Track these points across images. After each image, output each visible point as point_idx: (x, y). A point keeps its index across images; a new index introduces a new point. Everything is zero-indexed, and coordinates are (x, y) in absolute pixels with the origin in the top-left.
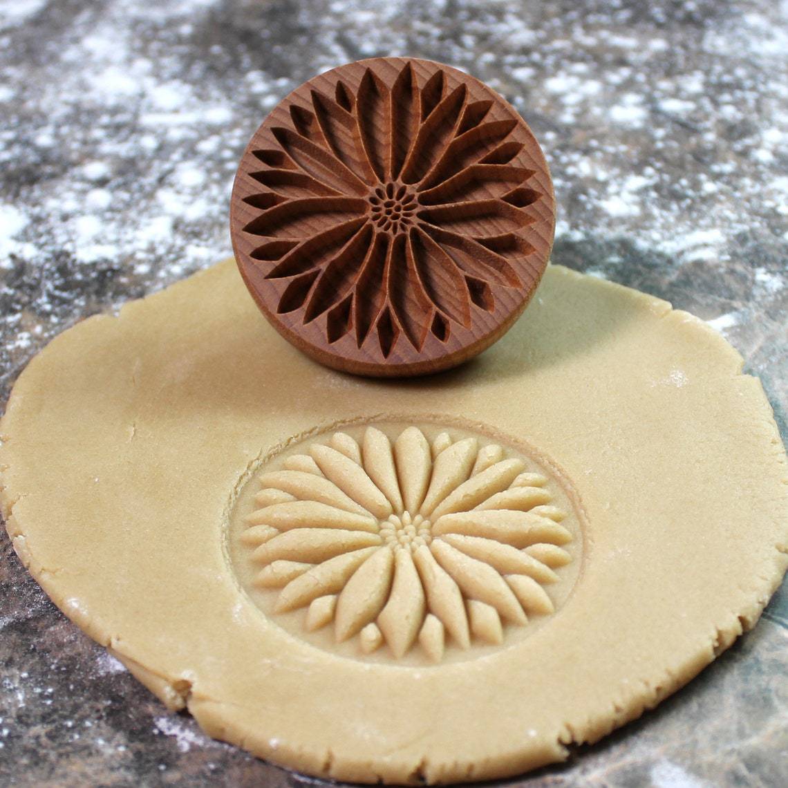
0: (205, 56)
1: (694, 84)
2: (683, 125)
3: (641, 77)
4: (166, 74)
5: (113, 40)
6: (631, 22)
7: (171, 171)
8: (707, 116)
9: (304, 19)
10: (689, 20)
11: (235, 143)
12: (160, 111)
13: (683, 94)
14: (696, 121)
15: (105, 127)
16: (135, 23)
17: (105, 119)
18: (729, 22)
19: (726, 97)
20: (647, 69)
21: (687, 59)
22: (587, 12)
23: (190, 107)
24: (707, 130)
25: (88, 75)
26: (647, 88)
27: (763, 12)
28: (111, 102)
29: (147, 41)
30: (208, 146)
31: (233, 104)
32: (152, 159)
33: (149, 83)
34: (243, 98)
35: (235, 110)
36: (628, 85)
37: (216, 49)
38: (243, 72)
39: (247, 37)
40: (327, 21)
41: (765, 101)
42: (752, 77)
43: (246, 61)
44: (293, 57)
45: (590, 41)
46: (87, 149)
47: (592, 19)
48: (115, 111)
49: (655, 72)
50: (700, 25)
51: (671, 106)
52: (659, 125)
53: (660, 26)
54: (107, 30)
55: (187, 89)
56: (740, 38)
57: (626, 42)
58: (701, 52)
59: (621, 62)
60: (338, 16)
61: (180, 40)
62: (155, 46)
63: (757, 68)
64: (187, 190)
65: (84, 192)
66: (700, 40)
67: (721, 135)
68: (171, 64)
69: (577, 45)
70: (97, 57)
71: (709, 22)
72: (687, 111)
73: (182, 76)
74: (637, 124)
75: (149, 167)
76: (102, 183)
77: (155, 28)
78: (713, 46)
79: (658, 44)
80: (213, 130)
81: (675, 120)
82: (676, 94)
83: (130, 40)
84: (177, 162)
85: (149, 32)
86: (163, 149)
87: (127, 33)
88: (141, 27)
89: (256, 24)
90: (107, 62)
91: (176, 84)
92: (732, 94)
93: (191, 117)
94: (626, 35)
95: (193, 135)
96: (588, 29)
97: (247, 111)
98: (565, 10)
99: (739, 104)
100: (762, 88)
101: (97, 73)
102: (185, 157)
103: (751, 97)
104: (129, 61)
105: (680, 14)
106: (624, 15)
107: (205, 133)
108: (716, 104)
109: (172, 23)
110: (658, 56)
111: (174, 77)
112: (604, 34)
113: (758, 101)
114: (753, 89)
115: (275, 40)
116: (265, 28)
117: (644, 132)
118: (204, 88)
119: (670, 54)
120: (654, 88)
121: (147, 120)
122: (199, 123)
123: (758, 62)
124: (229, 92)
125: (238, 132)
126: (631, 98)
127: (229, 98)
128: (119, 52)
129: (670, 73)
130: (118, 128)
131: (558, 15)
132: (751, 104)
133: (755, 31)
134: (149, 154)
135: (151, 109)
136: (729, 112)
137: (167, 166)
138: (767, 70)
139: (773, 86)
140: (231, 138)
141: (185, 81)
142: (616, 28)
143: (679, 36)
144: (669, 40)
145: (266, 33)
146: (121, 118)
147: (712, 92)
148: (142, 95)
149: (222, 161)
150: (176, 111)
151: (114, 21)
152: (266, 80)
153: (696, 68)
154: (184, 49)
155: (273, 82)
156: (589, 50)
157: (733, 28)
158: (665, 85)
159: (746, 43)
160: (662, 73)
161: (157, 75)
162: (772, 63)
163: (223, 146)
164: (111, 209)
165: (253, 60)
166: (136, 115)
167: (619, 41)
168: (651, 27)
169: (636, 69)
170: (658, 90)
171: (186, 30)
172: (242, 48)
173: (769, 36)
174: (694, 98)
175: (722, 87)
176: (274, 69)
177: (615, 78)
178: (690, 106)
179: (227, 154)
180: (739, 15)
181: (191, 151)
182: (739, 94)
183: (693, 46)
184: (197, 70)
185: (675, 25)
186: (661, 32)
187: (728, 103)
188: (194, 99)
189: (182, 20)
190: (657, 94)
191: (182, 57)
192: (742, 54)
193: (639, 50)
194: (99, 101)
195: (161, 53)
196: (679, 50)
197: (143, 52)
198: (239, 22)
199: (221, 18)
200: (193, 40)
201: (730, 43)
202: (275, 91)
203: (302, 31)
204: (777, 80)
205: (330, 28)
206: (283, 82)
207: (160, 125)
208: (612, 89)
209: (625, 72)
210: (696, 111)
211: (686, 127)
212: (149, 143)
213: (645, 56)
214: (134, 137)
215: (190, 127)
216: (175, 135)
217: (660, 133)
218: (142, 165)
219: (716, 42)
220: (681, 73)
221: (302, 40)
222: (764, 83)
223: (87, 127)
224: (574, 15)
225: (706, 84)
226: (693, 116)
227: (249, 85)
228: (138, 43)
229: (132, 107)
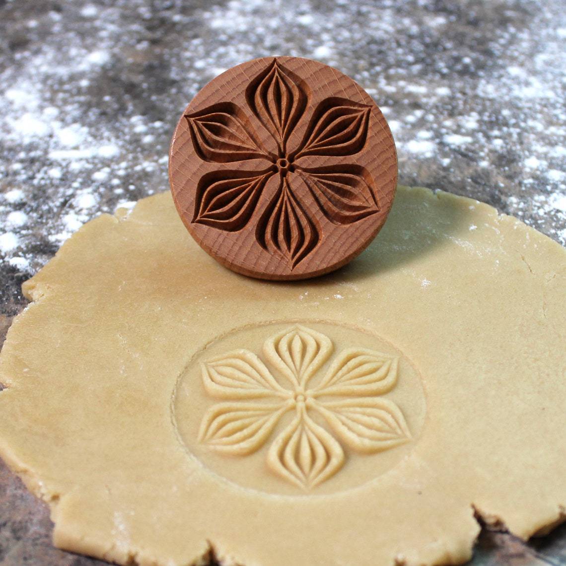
0: (99, 104)
1: (471, 122)
2: (464, 155)
3: (431, 117)
4: (69, 118)
5: (29, 92)
6: (423, 74)
7: (73, 196)
8: (482, 147)
9: (173, 75)
10: (465, 72)
11: (122, 173)
12: (64, 148)
13: (463, 131)
14: (473, 151)
15: (22, 161)
16: (46, 78)
17: (22, 155)
18: (496, 74)
19: (496, 133)
20: (434, 111)
21: (465, 102)
22: (389, 67)
23: (87, 144)
24: (483, 159)
25: (9, 119)
26: (435, 126)
27: (522, 65)
28: (27, 141)
29: (55, 92)
30: (101, 175)
31: (121, 143)
32: (57, 187)
33: (57, 125)
34: (127, 137)
35: (123, 147)
36: (421, 124)
37: (107, 98)
38: (129, 116)
39: (131, 88)
40: (192, 75)
41: (526, 134)
42: (515, 116)
43: (130, 107)
44: (167, 105)
45: (391, 89)
46: (9, 178)
47: (392, 71)
48: (31, 147)
49: (442, 113)
50: (474, 76)
51: (455, 140)
52: (445, 155)
53: (443, 76)
54: (25, 84)
55: (85, 130)
56: (505, 85)
57: (418, 89)
58: (476, 97)
59: (416, 105)
60: (199, 71)
61: (80, 91)
62: (61, 95)
63: (519, 108)
64: (85, 212)
65: (8, 213)
66: (475, 87)
67: (492, 163)
68: (73, 110)
69: (381, 92)
70: (16, 106)
71: (481, 73)
72: (465, 143)
73: (81, 120)
74: (429, 155)
75: (56, 193)
76: (19, 206)
77: (61, 82)
78: (485, 92)
79: (443, 91)
80: (106, 163)
81: (457, 151)
82: (458, 131)
83: (41, 91)
84: (77, 189)
85: (56, 87)
86: (66, 179)
87: (39, 86)
88: (50, 82)
89: (138, 79)
90: (24, 109)
91: (76, 126)
92: (500, 129)
93: (88, 153)
94: (418, 84)
95: (90, 166)
96: (389, 79)
97: (131, 147)
98: (372, 65)
99: (505, 137)
100: (523, 125)
101: (16, 118)
102: (84, 185)
103: (514, 131)
104: (41, 108)
105: (459, 67)
106: (417, 68)
107: (99, 166)
108: (489, 138)
109: (73, 78)
110: (442, 99)
111: (75, 121)
112: (402, 83)
113: (519, 134)
114: (516, 125)
115: (151, 91)
116: (143, 82)
117: (434, 160)
118: (98, 129)
119: (452, 98)
120: (441, 126)
121: (54, 155)
122: (94, 157)
123: (520, 105)
124: (118, 133)
125: (124, 165)
126: (424, 134)
127: (117, 137)
128: (33, 101)
129: (451, 115)
130: (33, 161)
131: (367, 70)
132: (515, 136)
133: (516, 79)
134: (56, 182)
135: (57, 145)
136: (498, 143)
137: (70, 192)
138: (526, 111)
139: (531, 123)
140: (119, 169)
141: (83, 125)
142: (410, 79)
143: (458, 84)
144: (450, 87)
145: (145, 85)
146: (33, 154)
147: (484, 128)
148: (51, 136)
149: (112, 188)
150: (76, 148)
151: (30, 77)
152: (145, 123)
153: (472, 110)
154: (82, 98)
155: (150, 125)
156: (389, 96)
157: (501, 76)
158: (448, 123)
159: (510, 90)
160: (446, 113)
161: (62, 119)
162: (530, 105)
163: (113, 175)
164: (25, 227)
165: (135, 106)
166: (46, 152)
167: (413, 88)
168: (437, 77)
169: (427, 111)
170: (444, 127)
171: (84, 83)
172: (127, 97)
173: (527, 84)
174: (472, 133)
175: (492, 124)
176: (152, 113)
177: (411, 119)
178: (469, 139)
179: (116, 182)
180: (503, 67)
181: (87, 181)
182: (505, 129)
183: (469, 91)
184: (92, 115)
185: (456, 76)
186: (446, 82)
187: (496, 137)
188: (90, 139)
189: (82, 75)
190: (444, 131)
191: (81, 104)
192: (507, 98)
193: (427, 96)
194: (18, 142)
195: (65, 102)
196: (459, 95)
197: (52, 101)
198: (124, 77)
199: (111, 74)
200: (90, 90)
201: (497, 90)
202: (152, 131)
203: (173, 83)
204: (534, 119)
205: (194, 81)
206: (158, 124)
207: (64, 160)
208: (409, 126)
209: (419, 113)
210: (473, 144)
211: (466, 156)
212: (56, 173)
213: (433, 100)
214: (45, 168)
215: (87, 161)
216: (75, 167)
217: (446, 162)
218: (50, 191)
219: (487, 89)
220: (461, 114)
221: (174, 91)
222: (525, 121)
223: (8, 161)
224: (378, 69)
225: (480, 122)
226: (470, 146)
227: (132, 126)
228: (48, 95)
229: (43, 145)
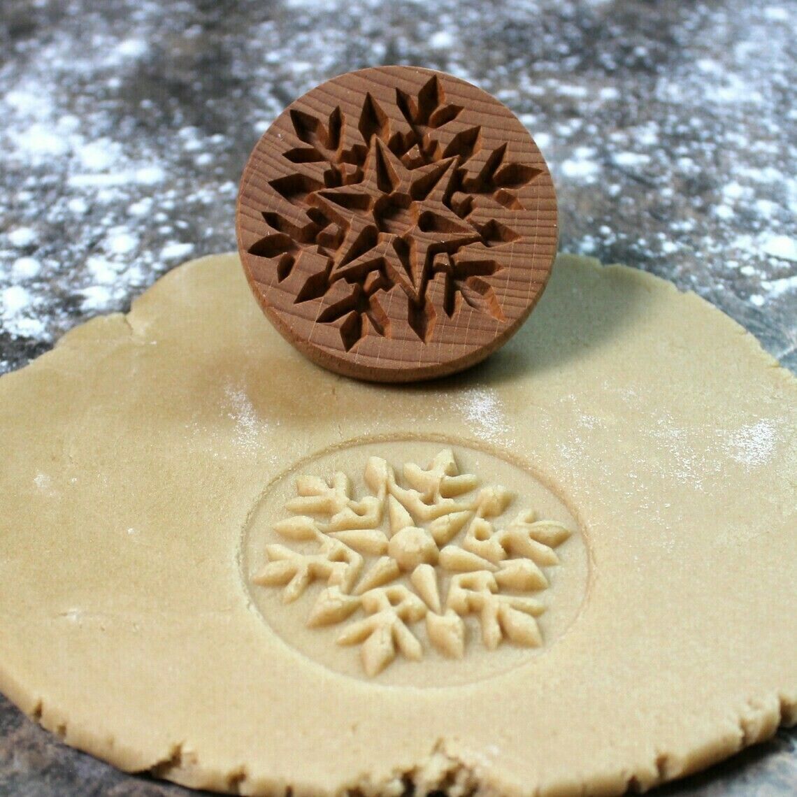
0: (135, 111)
1: (648, 135)
2: (639, 180)
3: (592, 129)
4: (94, 131)
5: (37, 95)
6: (580, 70)
7: (103, 236)
8: (663, 171)
9: (237, 70)
10: (640, 66)
11: (169, 205)
12: (88, 172)
13: (637, 147)
14: (653, 176)
15: (32, 189)
16: (61, 76)
17: (31, 181)
18: (681, 69)
19: (682, 150)
20: (597, 120)
21: (640, 108)
22: (533, 60)
23: (121, 167)
24: (665, 185)
25: (11, 133)
26: (599, 141)
27: (716, 57)
28: (37, 162)
29: (73, 95)
30: (140, 208)
31: (166, 164)
32: (81, 224)
33: (77, 140)
34: (176, 157)
35: (168, 169)
36: (579, 138)
37: (146, 104)
38: (177, 128)
39: (179, 90)
40: (262, 71)
41: (723, 152)
42: (708, 127)
43: (178, 116)
44: (228, 112)
45: (537, 90)
46: (14, 213)
47: (538, 66)
48: (41, 172)
49: (607, 123)
50: (652, 72)
51: (625, 159)
52: (614, 180)
53: (610, 73)
54: (32, 85)
55: (117, 146)
56: (694, 85)
57: (575, 91)
58: (654, 101)
59: (572, 113)
60: (273, 66)
61: (108, 95)
62: (82, 100)
63: (714, 117)
64: (120, 258)
65: (11, 260)
66: (652, 88)
67: (678, 191)
68: (99, 120)
69: (524, 95)
70: (21, 114)
71: (661, 68)
72: (641, 164)
73: (111, 133)
74: (591, 180)
75: (79, 233)
76: (29, 250)
77: (82, 82)
78: (667, 94)
79: (609, 93)
80: (145, 191)
81: (629, 174)
82: (630, 146)
83: (55, 94)
84: (108, 227)
85: (76, 87)
86: (93, 212)
87: (52, 87)
88: (66, 82)
89: (187, 76)
90: (32, 119)
91: (104, 142)
92: (688, 145)
93: (121, 178)
94: (576, 84)
95: (124, 197)
96: (535, 77)
97: (181, 170)
98: (510, 58)
99: (696, 156)
100: (719, 139)
101: (21, 131)
102: (116, 222)
103: (708, 148)
104: (55, 118)
105: (630, 60)
106: (572, 62)
107: (138, 195)
108: (673, 157)
109: (99, 76)
110: (608, 104)
111: (102, 134)
112: (552, 83)
113: (715, 153)
114: (710, 140)
115: (207, 93)
116: (196, 80)
117: (597, 187)
118: (135, 146)
119: (622, 103)
120: (606, 140)
121: (75, 181)
122: (130, 184)
123: (715, 111)
124: (161, 150)
125: (171, 194)
126: (583, 152)
127: (162, 156)
128: (44, 107)
129: (622, 125)
130: (45, 189)
131: (504, 64)
132: (709, 155)
133: (709, 78)
134: (79, 218)
135: (79, 169)
136: (686, 164)
137: (98, 231)
138: (725, 120)
139: (730, 136)
140: (165, 200)
141: (114, 139)
142: (564, 77)
143: (630, 84)
144: (620, 88)
145: (197, 86)
146: (46, 180)
147: (667, 143)
148: (70, 155)
149: (156, 225)
150: (105, 171)
151: (39, 75)
152: (199, 137)
153: (650, 118)
154: (112, 104)
155: (207, 139)
156: (537, 100)
157: (687, 74)
158: (617, 137)
159: (701, 91)
160: (614, 124)
161: (85, 132)
162: (728, 112)
163: (156, 208)
164: (39, 279)
165: (185, 114)
166: (64, 176)
167: (567, 90)
168: (600, 74)
169: (587, 119)
170: (611, 142)
171: (114, 83)
172: (173, 102)
173: (724, 83)
174: (649, 150)
175: (677, 138)
176: (208, 125)
177: (565, 130)
178: (645, 159)
179: (161, 217)
180: (691, 60)
181: (122, 215)
182: (695, 145)
183: (645, 94)
184: (127, 126)
185: (626, 72)
186: (612, 80)
187: (684, 156)
188: (124, 159)
189: (111, 72)
190: (610, 147)
191: (111, 112)
192: (697, 103)
193: (588, 99)
194: (25, 162)
195: (89, 109)
196: (631, 99)
197: (70, 108)
198: (169, 74)
199: (151, 70)
200: (122, 93)
201: (683, 91)
202: (209, 149)
203: (236, 83)
204: (735, 130)
205: (266, 80)
206: (217, 139)
207: (89, 187)
208: (563, 142)
209: (576, 123)
210: (651, 165)
211: (642, 182)
212: (78, 206)
213: (595, 106)
214: (62, 199)
215: (121, 189)
216: (105, 197)
217: (615, 189)
218: (71, 230)
219: (670, 90)
220: (634, 124)
221: (237, 93)
222: (722, 133)
223: (12, 190)
224: (519, 62)
225: (661, 135)
226: (649, 170)
227: (182, 142)
228: (64, 99)
229: (59, 168)
